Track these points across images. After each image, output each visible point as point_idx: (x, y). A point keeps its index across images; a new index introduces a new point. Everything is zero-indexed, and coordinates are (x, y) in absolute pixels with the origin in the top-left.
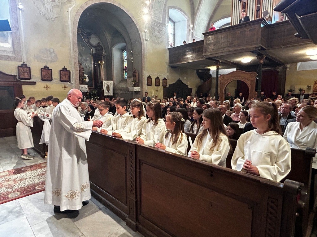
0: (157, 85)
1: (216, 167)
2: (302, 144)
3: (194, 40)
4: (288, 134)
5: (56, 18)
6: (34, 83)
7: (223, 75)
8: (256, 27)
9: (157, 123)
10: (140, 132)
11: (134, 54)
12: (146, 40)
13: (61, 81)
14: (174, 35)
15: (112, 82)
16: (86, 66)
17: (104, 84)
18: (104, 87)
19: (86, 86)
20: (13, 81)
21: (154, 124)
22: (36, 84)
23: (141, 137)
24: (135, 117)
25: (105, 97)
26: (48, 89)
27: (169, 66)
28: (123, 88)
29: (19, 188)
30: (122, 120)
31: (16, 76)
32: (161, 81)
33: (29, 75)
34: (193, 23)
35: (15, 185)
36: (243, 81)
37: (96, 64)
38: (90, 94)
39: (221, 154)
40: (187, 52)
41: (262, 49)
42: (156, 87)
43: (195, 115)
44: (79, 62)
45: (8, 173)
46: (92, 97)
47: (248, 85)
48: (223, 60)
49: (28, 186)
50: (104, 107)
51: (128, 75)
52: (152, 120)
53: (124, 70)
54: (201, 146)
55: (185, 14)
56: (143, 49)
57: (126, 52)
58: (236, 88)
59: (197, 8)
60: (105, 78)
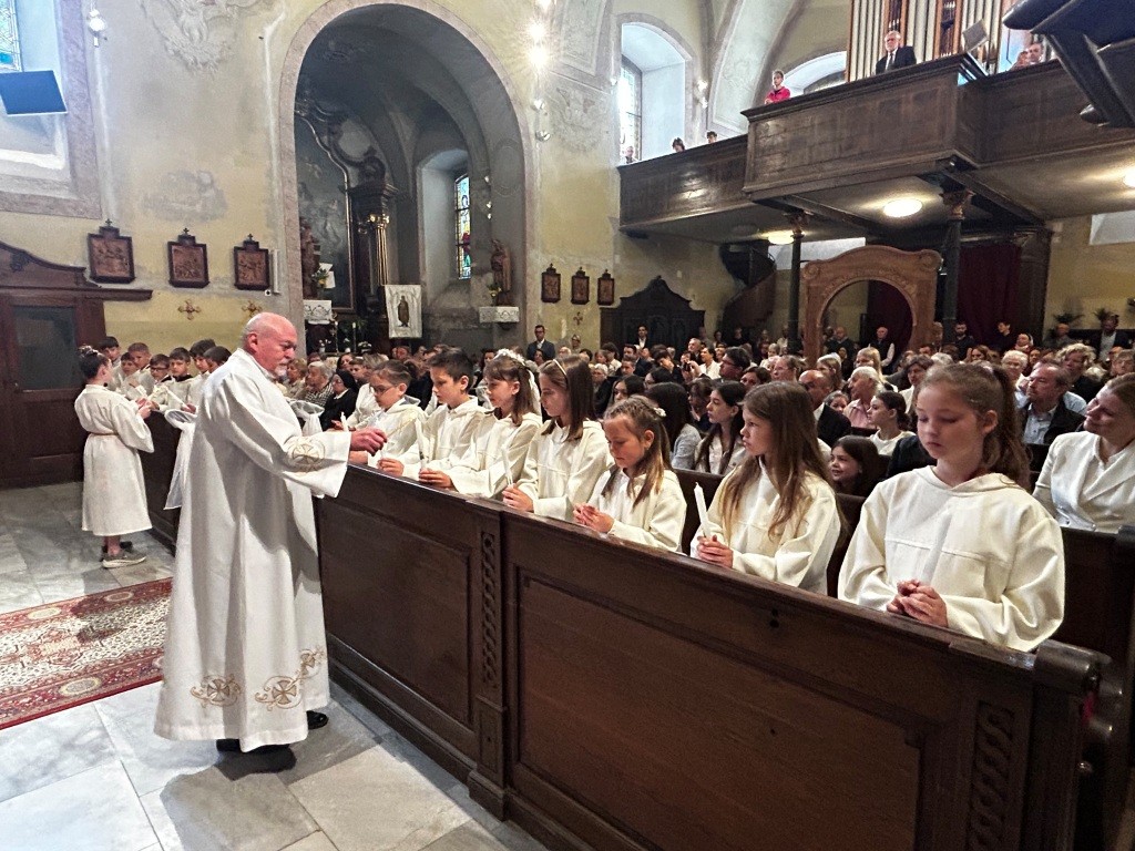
0: (580, 298)
1: (791, 594)
2: (1107, 513)
3: (711, 134)
4: (1055, 479)
5: (219, 61)
6: (144, 295)
7: (819, 262)
8: (940, 84)
9: (580, 438)
10: (518, 468)
11: (494, 191)
12: (540, 139)
13: (239, 286)
14: (639, 117)
15: (418, 288)
16: (326, 232)
17: (388, 295)
18: (388, 307)
19: (328, 304)
20: (72, 289)
21: (568, 440)
22: (149, 298)
23: (522, 488)
24: (499, 414)
25: (394, 342)
26: (194, 314)
27: (621, 230)
28: (455, 310)
29: (98, 663)
30: (453, 425)
31: (83, 269)
32: (593, 286)
33: (128, 267)
34: (708, 74)
35: (82, 654)
36: (889, 282)
37: (362, 227)
38: (340, 332)
39: (809, 548)
40: (688, 179)
41: (962, 166)
42: (574, 308)
43: (715, 408)
44: (301, 219)
45: (58, 611)
46: (347, 345)
47: (907, 298)
48: (818, 207)
49: (128, 657)
50: (392, 378)
51: (474, 265)
52: (561, 426)
53: (459, 245)
54: (737, 517)
55: (680, 40)
56: (527, 169)
57: (467, 180)
58: (864, 309)
59: (721, 20)
60: (392, 276)
